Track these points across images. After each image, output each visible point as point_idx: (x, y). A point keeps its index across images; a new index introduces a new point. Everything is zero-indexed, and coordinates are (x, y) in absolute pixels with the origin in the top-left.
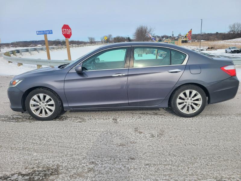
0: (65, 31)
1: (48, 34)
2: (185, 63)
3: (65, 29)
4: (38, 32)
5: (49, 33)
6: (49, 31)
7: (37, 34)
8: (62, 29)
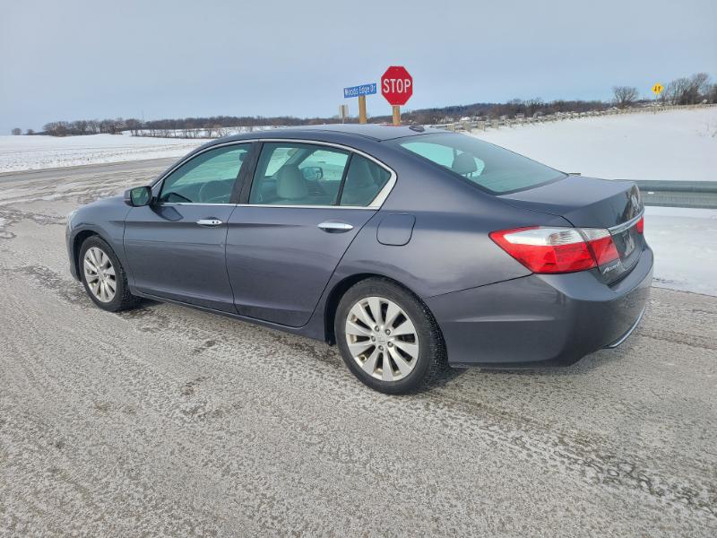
0: (390, 84)
1: (368, 93)
2: (377, 204)
3: (393, 80)
4: (346, 92)
5: (370, 93)
6: (369, 86)
7: (346, 96)
8: (383, 78)
